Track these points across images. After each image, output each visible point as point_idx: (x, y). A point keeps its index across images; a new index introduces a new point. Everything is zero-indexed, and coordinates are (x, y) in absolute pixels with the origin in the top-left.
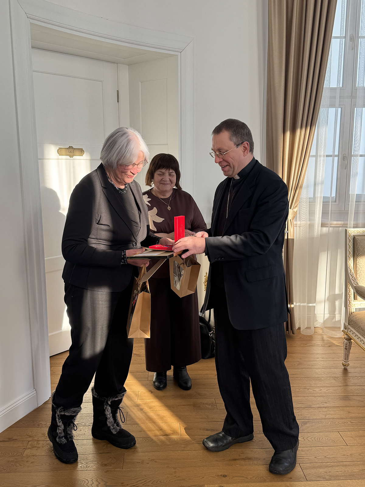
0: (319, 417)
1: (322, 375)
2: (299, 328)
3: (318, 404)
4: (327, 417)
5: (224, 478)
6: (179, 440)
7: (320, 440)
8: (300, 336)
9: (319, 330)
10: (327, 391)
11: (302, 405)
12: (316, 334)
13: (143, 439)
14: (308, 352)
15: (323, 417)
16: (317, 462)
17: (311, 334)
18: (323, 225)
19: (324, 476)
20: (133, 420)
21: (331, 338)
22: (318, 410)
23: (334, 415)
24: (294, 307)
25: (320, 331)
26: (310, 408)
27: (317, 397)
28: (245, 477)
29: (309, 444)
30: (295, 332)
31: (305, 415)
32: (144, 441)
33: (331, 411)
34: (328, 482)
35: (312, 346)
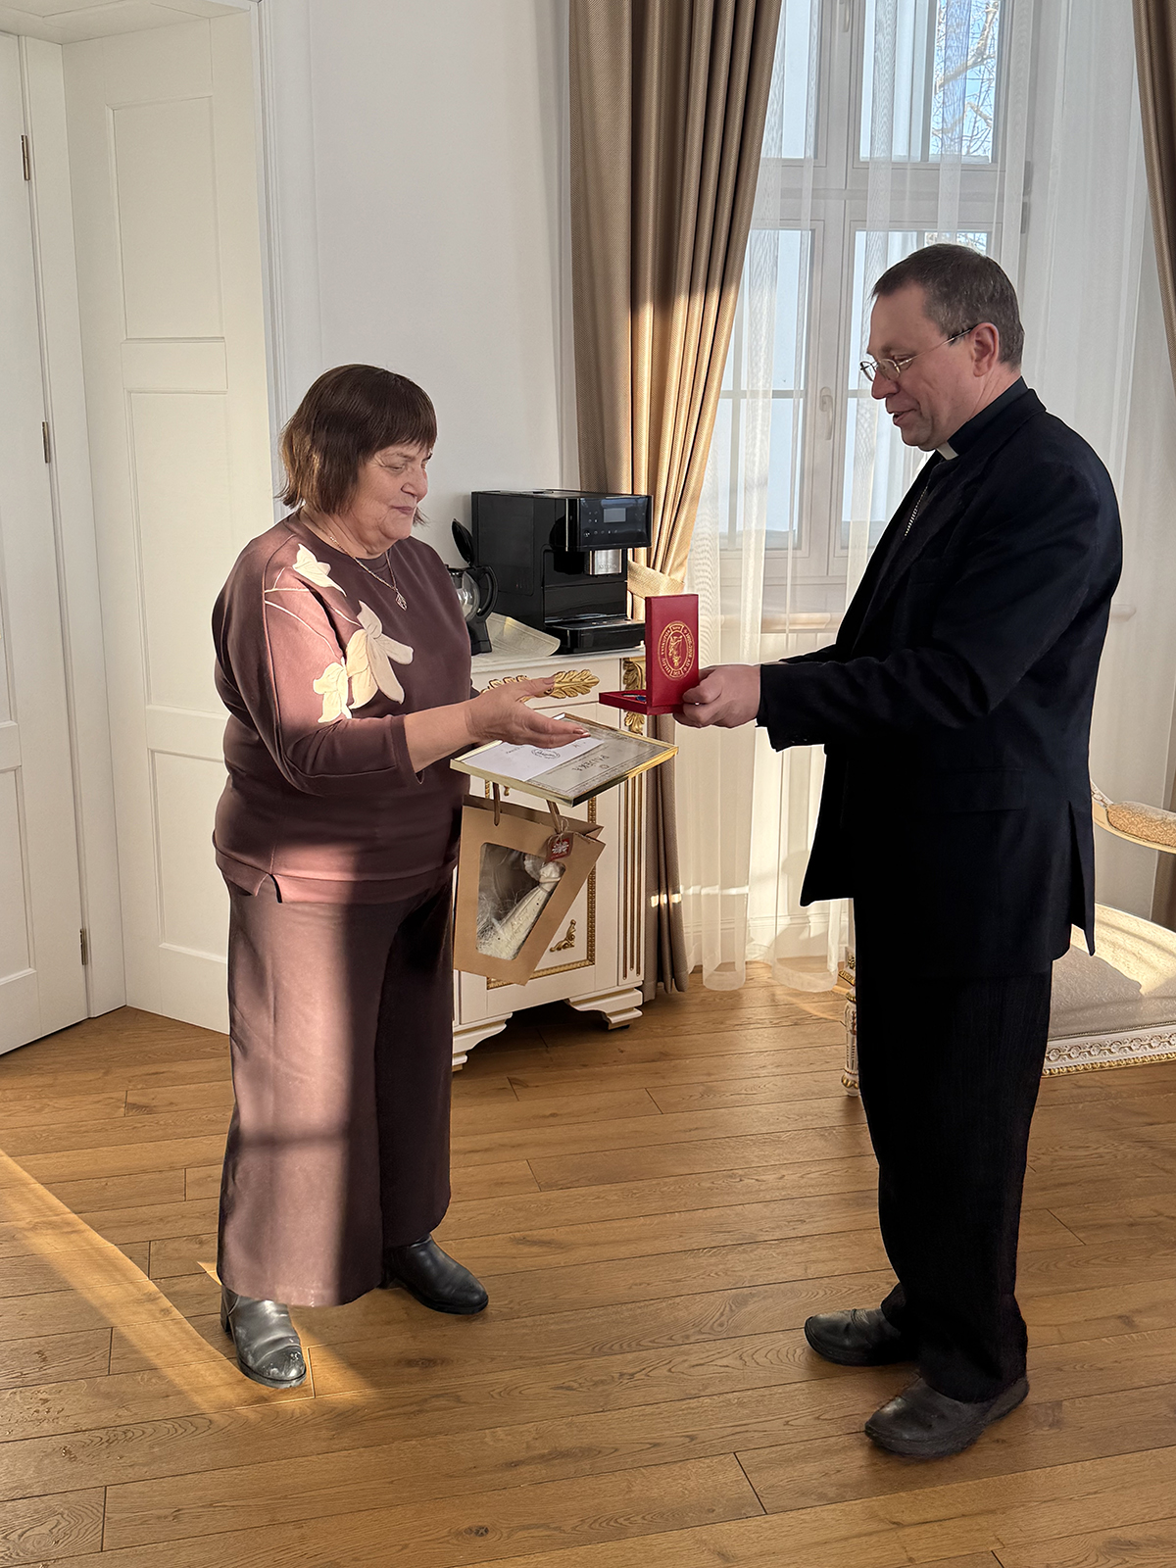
0: (785, 1276)
1: (783, 1125)
2: (698, 970)
3: (778, 1227)
4: (812, 1271)
5: (479, 1542)
6: (309, 1411)
7: (797, 1360)
8: (702, 995)
9: (760, 971)
10: (802, 1181)
11: (727, 1236)
12: (751, 985)
13: (176, 1426)
14: (731, 1048)
15: (799, 1272)
16: (793, 1440)
17: (736, 988)
18: (767, 626)
19: (820, 1490)
20: (136, 1356)
21: (798, 994)
22: (778, 1251)
23: (834, 1263)
24: (680, 903)
25: (763, 975)
26: (755, 1246)
27: (772, 1205)
28: (553, 1526)
29: (761, 1375)
30: (687, 982)
31: (740, 1273)
32: (180, 1431)
33: (820, 1249)
34: (834, 1510)
35: (742, 1027)
